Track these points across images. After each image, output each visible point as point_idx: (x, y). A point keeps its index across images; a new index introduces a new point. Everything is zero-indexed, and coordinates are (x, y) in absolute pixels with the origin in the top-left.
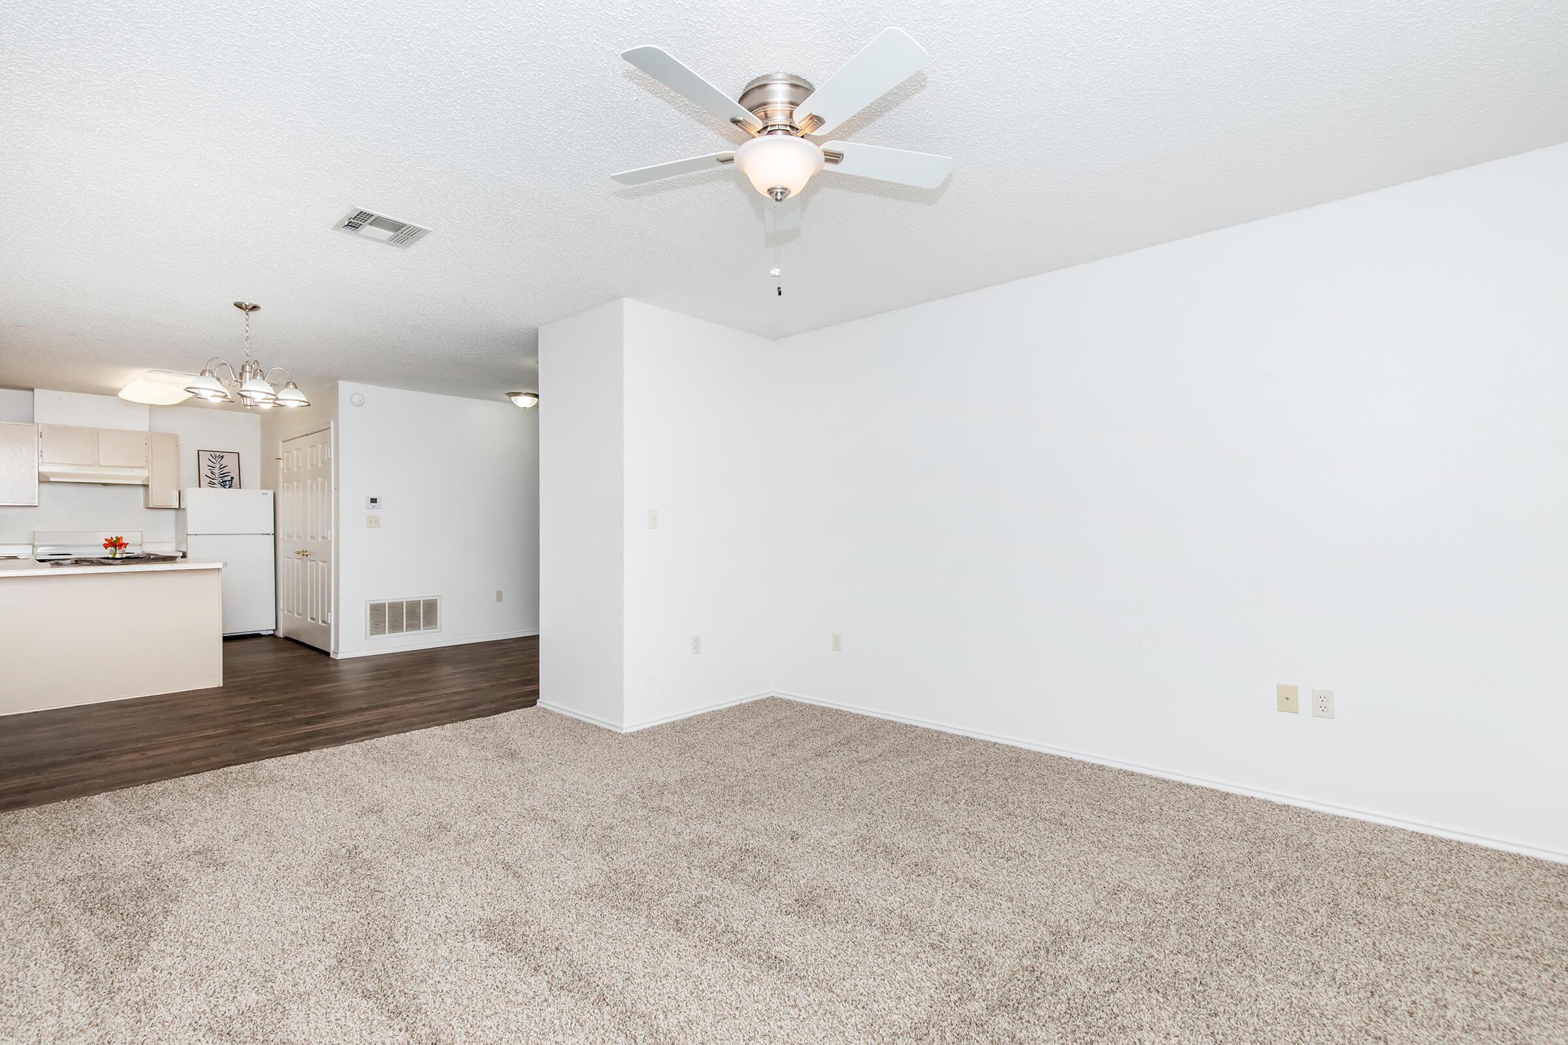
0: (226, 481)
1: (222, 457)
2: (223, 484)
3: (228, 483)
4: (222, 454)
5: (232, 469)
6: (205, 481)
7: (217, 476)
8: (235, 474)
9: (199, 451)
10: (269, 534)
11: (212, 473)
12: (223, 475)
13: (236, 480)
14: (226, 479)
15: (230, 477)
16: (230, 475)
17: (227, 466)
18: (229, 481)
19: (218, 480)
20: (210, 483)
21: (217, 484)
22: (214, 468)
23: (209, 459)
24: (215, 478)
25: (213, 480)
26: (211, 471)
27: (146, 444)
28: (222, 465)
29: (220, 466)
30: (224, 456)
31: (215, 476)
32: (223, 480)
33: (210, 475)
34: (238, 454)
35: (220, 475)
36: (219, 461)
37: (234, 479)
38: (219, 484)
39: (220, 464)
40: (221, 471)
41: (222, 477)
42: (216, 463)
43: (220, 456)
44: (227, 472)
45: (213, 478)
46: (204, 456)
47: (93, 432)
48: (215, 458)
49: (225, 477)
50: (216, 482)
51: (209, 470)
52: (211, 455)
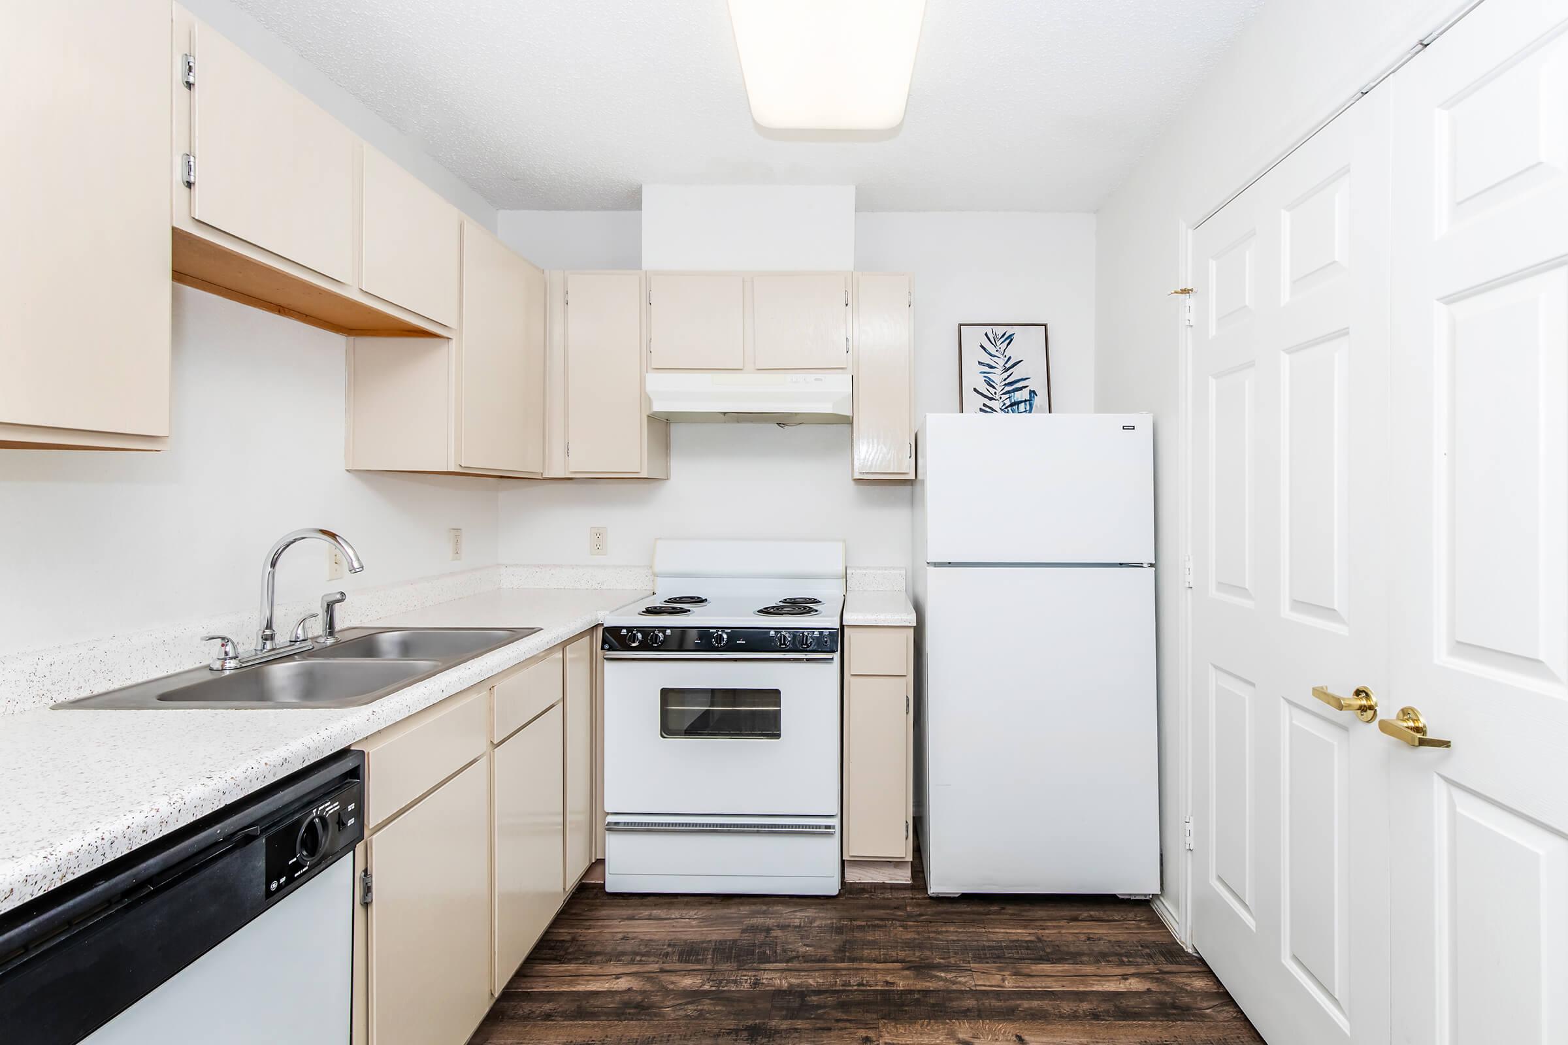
0: (1018, 403)
1: (1010, 338)
2: (1012, 411)
3: (1022, 408)
4: (1010, 331)
5: (1032, 371)
6: (973, 401)
7: (999, 388)
8: (1037, 383)
9: (960, 326)
10: (1140, 565)
11: (989, 383)
12: (1012, 386)
13: (1040, 400)
14: (1018, 396)
15: (1026, 390)
16: (1027, 387)
17: (1022, 361)
18: (1026, 401)
19: (1002, 400)
20: (984, 405)
21: (999, 410)
22: (992, 367)
23: (982, 346)
24: (995, 393)
25: (991, 399)
26: (985, 377)
27: (847, 305)
28: (1010, 358)
29: (1006, 363)
30: (1014, 334)
31: (995, 389)
32: (1013, 401)
33: (983, 388)
34: (1045, 326)
35: (1005, 385)
36: (1005, 350)
37: (1036, 395)
38: (1003, 408)
39: (1005, 356)
40: (1009, 374)
41: (1008, 392)
42: (997, 354)
43: (1006, 336)
44: (1020, 378)
45: (990, 396)
46: (974, 338)
47: (743, 282)
48: (994, 343)
49: (1017, 391)
50: (995, 405)
51: (981, 373)
52: (986, 335)
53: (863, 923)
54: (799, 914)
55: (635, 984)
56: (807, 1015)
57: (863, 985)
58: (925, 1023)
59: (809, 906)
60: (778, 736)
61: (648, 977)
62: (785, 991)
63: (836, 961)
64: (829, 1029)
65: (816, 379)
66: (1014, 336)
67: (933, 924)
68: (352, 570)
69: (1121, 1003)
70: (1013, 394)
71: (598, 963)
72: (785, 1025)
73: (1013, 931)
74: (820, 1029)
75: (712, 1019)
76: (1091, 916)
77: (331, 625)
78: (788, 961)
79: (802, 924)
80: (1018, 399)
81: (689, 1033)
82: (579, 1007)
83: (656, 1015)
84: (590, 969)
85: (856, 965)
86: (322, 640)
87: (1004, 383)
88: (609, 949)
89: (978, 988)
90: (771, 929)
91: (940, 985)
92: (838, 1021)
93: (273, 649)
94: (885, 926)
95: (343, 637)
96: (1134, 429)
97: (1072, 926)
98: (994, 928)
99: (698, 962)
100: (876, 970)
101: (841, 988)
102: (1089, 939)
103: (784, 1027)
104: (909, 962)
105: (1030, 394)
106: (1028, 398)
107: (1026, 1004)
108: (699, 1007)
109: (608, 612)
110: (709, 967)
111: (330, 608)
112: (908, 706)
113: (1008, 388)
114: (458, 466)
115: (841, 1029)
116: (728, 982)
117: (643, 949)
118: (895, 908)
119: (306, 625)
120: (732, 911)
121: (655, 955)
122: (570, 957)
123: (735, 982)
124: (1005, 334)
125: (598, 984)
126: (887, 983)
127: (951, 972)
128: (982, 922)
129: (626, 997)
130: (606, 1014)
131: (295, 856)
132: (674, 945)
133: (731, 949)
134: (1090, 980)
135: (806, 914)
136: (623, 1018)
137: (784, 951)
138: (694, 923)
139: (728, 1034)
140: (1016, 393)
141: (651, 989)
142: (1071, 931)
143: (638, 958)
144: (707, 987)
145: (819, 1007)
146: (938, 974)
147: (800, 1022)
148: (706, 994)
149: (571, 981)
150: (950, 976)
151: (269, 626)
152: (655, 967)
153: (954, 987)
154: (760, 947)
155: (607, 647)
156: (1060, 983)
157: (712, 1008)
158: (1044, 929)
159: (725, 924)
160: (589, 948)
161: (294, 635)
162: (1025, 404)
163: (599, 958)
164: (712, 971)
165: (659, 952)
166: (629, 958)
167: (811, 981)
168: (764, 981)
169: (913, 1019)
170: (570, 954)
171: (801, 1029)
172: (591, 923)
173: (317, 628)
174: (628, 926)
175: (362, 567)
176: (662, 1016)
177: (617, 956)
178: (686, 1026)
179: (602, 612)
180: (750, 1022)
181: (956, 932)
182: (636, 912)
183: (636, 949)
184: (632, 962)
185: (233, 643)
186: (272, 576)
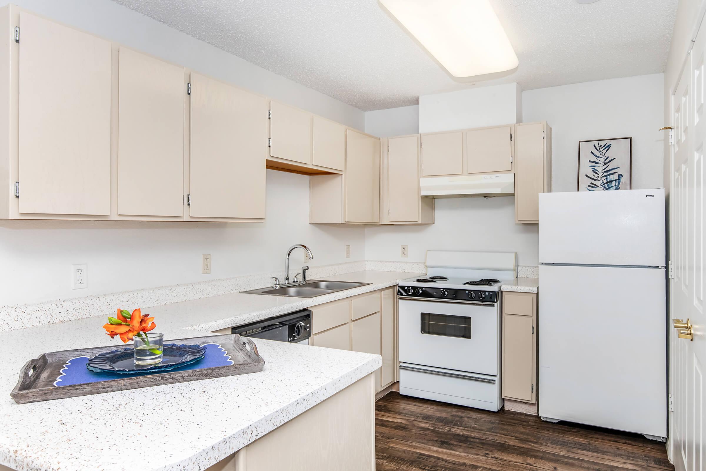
0: (611, 182)
1: (609, 147)
2: (607, 186)
3: (613, 184)
4: (608, 143)
5: (621, 164)
6: (585, 182)
7: (600, 174)
8: (624, 170)
9: (580, 142)
11: (595, 171)
12: (608, 172)
13: (625, 180)
14: (611, 178)
15: (617, 174)
16: (617, 172)
17: (615, 158)
18: (616, 180)
19: (602, 180)
20: (591, 183)
21: (600, 186)
22: (596, 163)
23: (592, 152)
24: (598, 177)
25: (595, 180)
26: (592, 168)
27: (511, 140)
28: (608, 157)
29: (605, 160)
30: (611, 144)
31: (598, 174)
32: (608, 180)
33: (591, 174)
34: (631, 138)
35: (604, 172)
36: (605, 154)
37: (623, 177)
38: (602, 184)
39: (605, 157)
40: (606, 166)
41: (606, 176)
42: (600, 156)
43: (606, 146)
44: (613, 168)
45: (595, 178)
46: (587, 148)
47: (462, 134)
48: (599, 150)
49: (611, 175)
50: (598, 183)
51: (590, 166)
52: (595, 146)
53: (505, 423)
54: (477, 415)
55: (404, 422)
56: (466, 443)
57: (494, 440)
58: (515, 455)
59: (483, 413)
60: (470, 337)
61: (409, 421)
62: (461, 435)
63: (487, 431)
64: (474, 448)
65: (496, 177)
66: (611, 145)
67: (538, 429)
68: (310, 259)
69: (616, 470)
70: (608, 177)
71: (392, 414)
72: (456, 443)
73: (578, 439)
74: (470, 447)
75: (429, 436)
76: (626, 442)
77: (305, 278)
78: (465, 427)
79: (477, 418)
80: (611, 179)
81: (419, 437)
82: (382, 424)
83: (409, 431)
84: (389, 415)
85: (494, 434)
86: (302, 282)
87: (603, 171)
88: (397, 411)
89: (546, 451)
90: (463, 417)
91: (530, 447)
92: (478, 447)
93: (288, 283)
94: (515, 426)
95: (308, 282)
96: (653, 197)
97: (612, 443)
98: (569, 436)
99: (429, 421)
100: (502, 437)
101: (484, 439)
102: (617, 449)
103: (456, 444)
104: (519, 438)
105: (619, 176)
106: (618, 179)
107: (566, 460)
108: (425, 432)
109: (401, 280)
110: (434, 423)
111: (304, 272)
112: (533, 330)
113: (605, 174)
114: (345, 222)
115: (478, 449)
116: (439, 428)
117: (410, 413)
118: (523, 421)
119: (298, 277)
120: (449, 409)
121: (413, 416)
122: (382, 410)
123: (442, 429)
124: (606, 144)
125: (390, 419)
126: (505, 441)
127: (537, 444)
128: (563, 433)
129: (399, 424)
130: (391, 427)
131: (294, 334)
132: (422, 414)
133: (444, 420)
134: (605, 460)
135: (480, 416)
136: (397, 429)
137: (466, 424)
138: (432, 410)
139: (433, 441)
140: (610, 176)
141: (409, 424)
142: (609, 445)
143: (407, 415)
144: (430, 428)
145: (472, 442)
146: (531, 444)
147: (462, 444)
148: (429, 429)
149: (382, 417)
150: (535, 445)
151: (288, 276)
152: (413, 419)
153: (535, 449)
154: (456, 421)
155: (399, 294)
156: (589, 458)
157: (430, 433)
158: (595, 441)
159: (444, 412)
160: (390, 410)
161: (294, 280)
162: (616, 182)
163: (393, 412)
164: (434, 424)
165: (415, 415)
166: (403, 415)
167: (473, 435)
168: (453, 431)
169: (512, 453)
170: (383, 409)
171: (462, 446)
172: (393, 403)
173: (300, 278)
174: (406, 406)
175: (313, 257)
176: (411, 432)
177: (400, 413)
178: (419, 436)
179: (399, 280)
180: (443, 440)
181: (549, 434)
182: (410, 403)
183: (407, 413)
184: (405, 416)
185: (278, 280)
186: (288, 259)
